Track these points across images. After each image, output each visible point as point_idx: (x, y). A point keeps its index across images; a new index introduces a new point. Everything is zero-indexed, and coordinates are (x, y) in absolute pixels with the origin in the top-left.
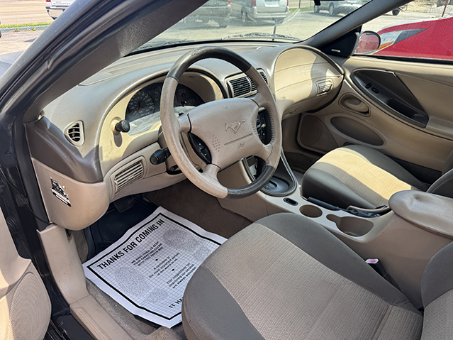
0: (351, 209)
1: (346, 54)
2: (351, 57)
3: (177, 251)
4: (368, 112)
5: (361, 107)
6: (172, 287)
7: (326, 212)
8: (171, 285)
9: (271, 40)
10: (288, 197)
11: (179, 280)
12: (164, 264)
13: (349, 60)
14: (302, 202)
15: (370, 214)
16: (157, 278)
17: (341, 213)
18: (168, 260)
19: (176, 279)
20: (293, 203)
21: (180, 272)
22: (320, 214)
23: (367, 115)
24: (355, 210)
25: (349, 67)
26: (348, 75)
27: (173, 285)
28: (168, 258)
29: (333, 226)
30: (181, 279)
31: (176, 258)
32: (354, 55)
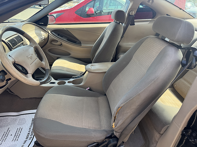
0: (73, 77)
1: (46, 24)
2: (48, 25)
3: (8, 128)
4: (61, 45)
5: (59, 43)
6: (16, 141)
7: (67, 81)
8: (15, 141)
9: (8, 22)
10: (51, 82)
11: (18, 137)
12: (4, 136)
13: (48, 26)
14: (57, 82)
15: (80, 76)
16: (5, 143)
17: (71, 80)
18: (5, 133)
19: (15, 137)
20: (54, 83)
21: (16, 133)
22: (65, 83)
23: (61, 46)
24: (75, 77)
25: (49, 29)
26: (50, 32)
27: (16, 140)
28: (5, 132)
29: (71, 84)
30: (18, 136)
31: (9, 130)
32: (49, 24)
